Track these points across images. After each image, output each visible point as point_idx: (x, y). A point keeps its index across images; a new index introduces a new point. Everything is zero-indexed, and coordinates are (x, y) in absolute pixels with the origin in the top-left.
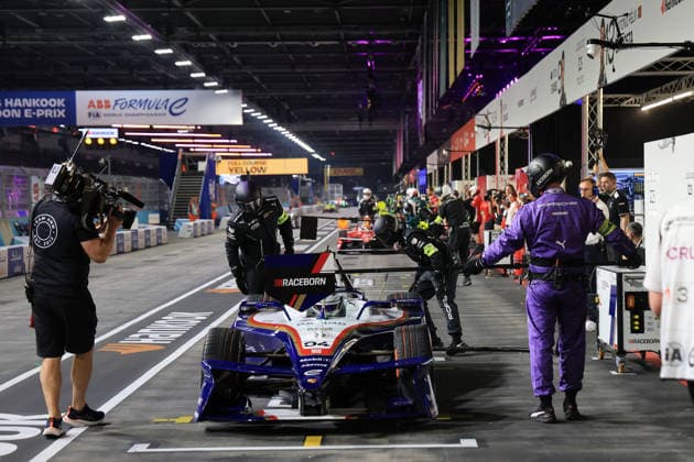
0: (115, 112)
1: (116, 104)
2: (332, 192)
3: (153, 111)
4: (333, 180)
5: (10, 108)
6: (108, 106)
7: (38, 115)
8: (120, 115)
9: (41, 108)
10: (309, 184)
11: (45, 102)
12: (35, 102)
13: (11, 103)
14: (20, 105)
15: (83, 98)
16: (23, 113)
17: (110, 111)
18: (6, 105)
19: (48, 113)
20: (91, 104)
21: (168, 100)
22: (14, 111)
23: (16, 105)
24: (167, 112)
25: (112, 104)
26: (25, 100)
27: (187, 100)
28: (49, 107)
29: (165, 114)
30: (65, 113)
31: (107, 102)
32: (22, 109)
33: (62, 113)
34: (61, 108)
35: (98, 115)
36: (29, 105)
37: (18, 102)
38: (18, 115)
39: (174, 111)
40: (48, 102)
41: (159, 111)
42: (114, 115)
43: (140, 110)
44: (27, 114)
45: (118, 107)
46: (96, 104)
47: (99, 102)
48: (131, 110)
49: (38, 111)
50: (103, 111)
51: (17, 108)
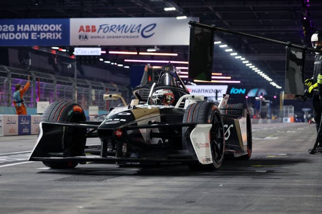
0: (99, 35)
1: (100, 28)
2: (287, 112)
3: (129, 34)
4: (287, 103)
5: (21, 32)
6: (94, 30)
7: (42, 37)
8: (104, 37)
9: (44, 32)
10: (268, 104)
11: (47, 27)
12: (39, 28)
13: (22, 28)
14: (28, 29)
15: (76, 23)
16: (30, 36)
17: (95, 34)
18: (18, 30)
19: (49, 36)
20: (81, 29)
21: (140, 25)
22: (24, 34)
23: (25, 30)
24: (140, 34)
25: (97, 28)
26: (32, 26)
27: (155, 25)
28: (49, 31)
29: (138, 37)
30: (61, 36)
31: (94, 27)
32: (30, 33)
33: (59, 36)
34: (59, 32)
35: (86, 37)
36: (35, 30)
37: (27, 28)
38: (27, 38)
39: (145, 34)
40: (49, 27)
41: (133, 34)
42: (98, 37)
43: (118, 33)
44: (33, 37)
45: (102, 30)
46: (85, 29)
47: (87, 27)
48: (112, 34)
49: (42, 34)
50: (90, 34)
51: (26, 32)
